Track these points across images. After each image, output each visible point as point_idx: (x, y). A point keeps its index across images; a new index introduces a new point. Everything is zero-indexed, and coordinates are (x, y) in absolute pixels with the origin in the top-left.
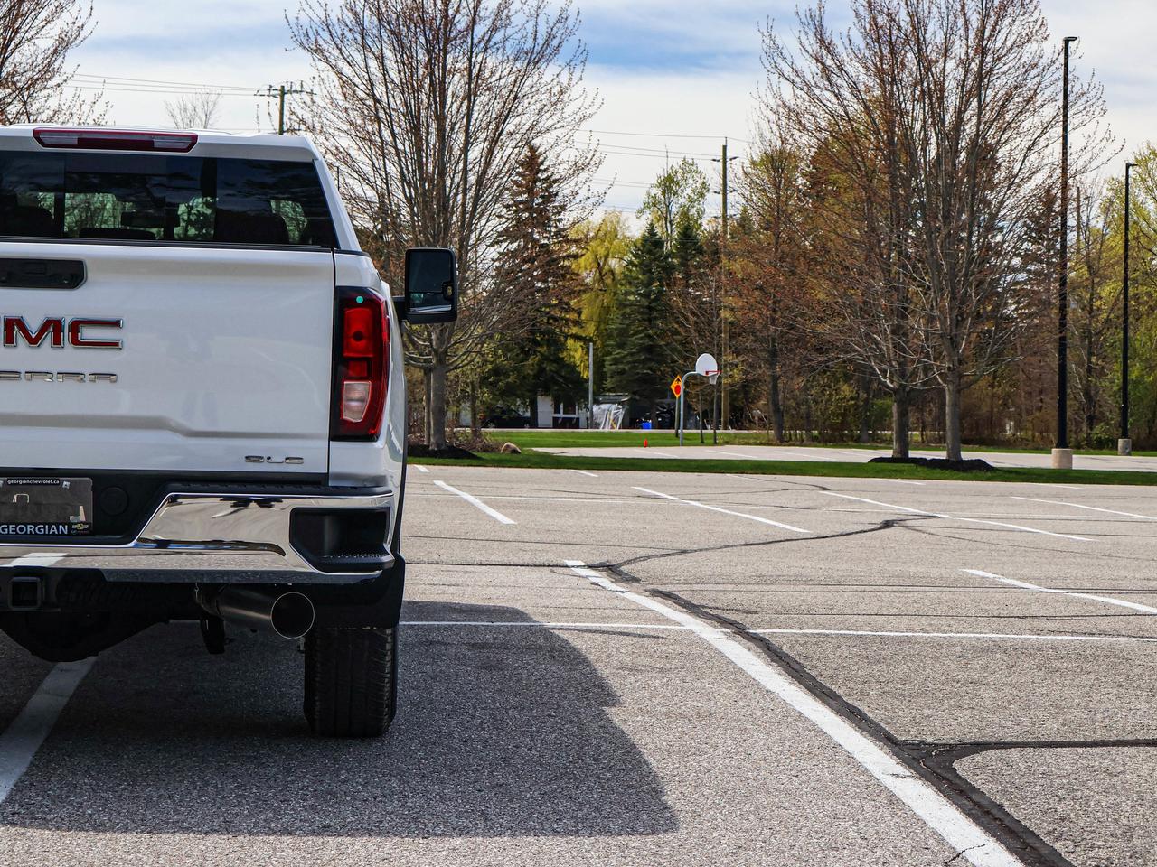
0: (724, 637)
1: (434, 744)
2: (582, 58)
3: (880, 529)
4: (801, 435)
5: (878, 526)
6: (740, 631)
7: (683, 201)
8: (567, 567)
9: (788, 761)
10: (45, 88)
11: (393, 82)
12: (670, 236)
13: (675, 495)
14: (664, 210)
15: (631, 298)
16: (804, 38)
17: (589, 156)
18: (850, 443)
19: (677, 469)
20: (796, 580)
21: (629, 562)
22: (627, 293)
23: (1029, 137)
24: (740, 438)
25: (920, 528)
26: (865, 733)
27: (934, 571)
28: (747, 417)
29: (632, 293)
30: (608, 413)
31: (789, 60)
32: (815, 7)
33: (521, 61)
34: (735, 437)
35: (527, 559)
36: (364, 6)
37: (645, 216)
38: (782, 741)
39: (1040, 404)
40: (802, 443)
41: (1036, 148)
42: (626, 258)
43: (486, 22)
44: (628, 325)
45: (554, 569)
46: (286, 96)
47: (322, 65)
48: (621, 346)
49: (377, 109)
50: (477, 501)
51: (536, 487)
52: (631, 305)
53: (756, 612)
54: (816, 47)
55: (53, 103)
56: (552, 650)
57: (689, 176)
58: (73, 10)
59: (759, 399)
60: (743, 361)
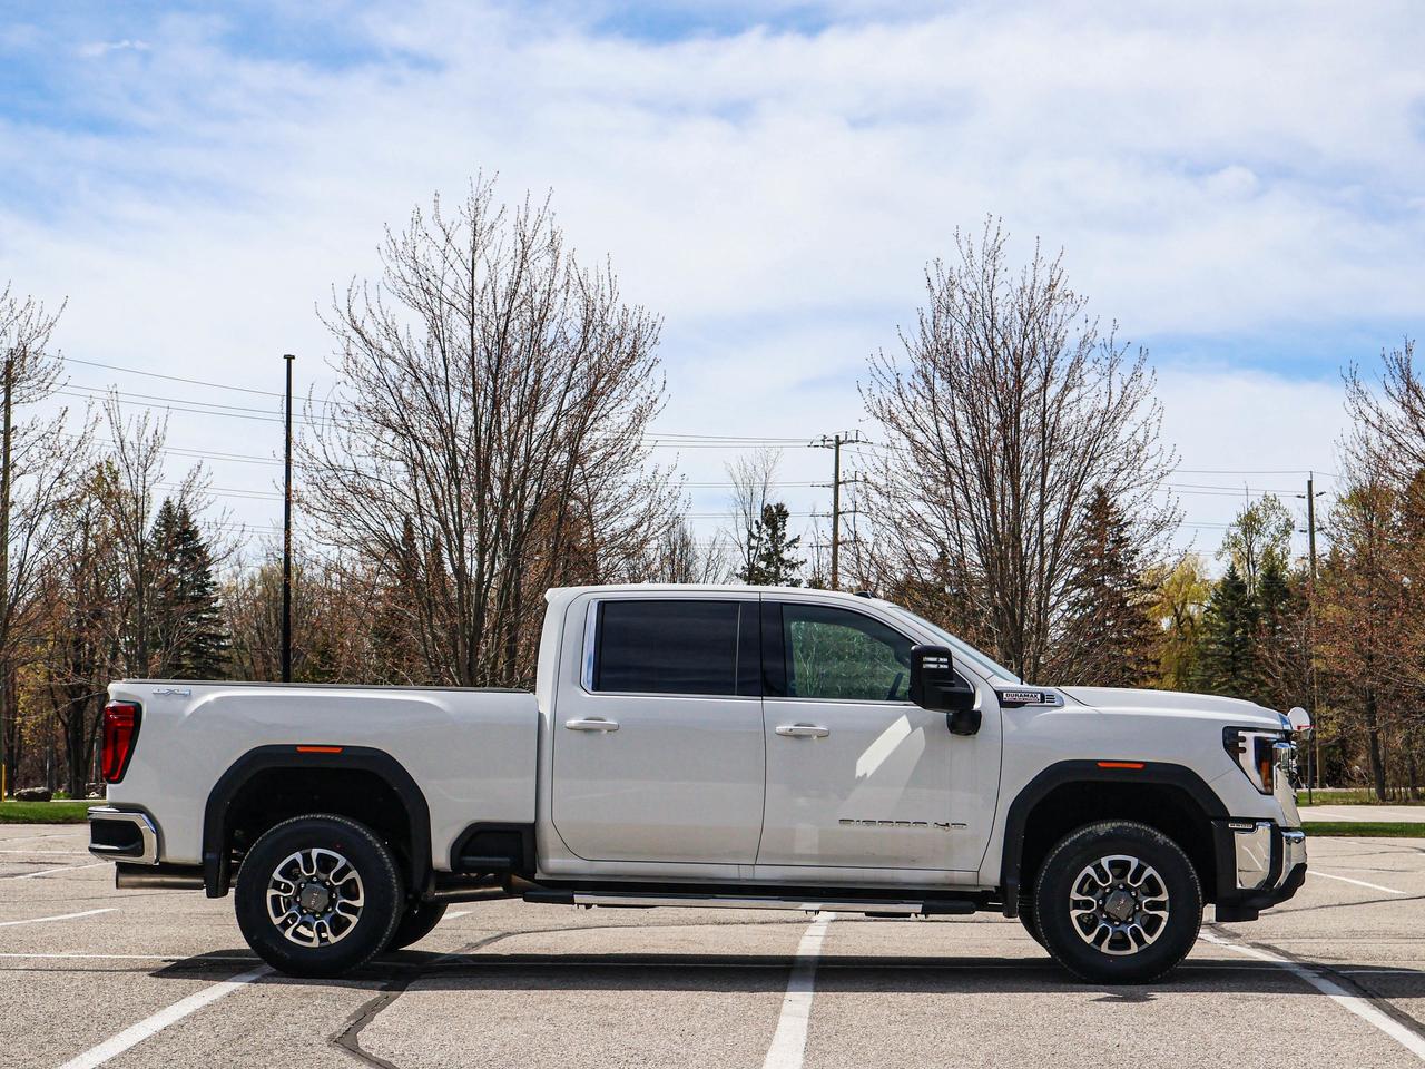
2: (1158, 416)
4: (1406, 793)
7: (1267, 540)
11: (965, 444)
12: (1252, 577)
14: (1245, 550)
15: (1213, 647)
16: (1390, 383)
17: (1168, 515)
20: (1385, 934)
22: (1208, 642)
24: (1338, 798)
28: (1345, 775)
29: (1214, 642)
31: (1374, 405)
32: (1401, 349)
33: (1096, 421)
34: (1332, 797)
36: (935, 371)
37: (1224, 558)
38: (1363, 1046)
40: (1406, 802)
42: (1206, 603)
43: (1058, 383)
44: (1210, 676)
46: (841, 447)
47: (895, 433)
49: (950, 474)
52: (1213, 655)
54: (1403, 391)
57: (1271, 512)
58: (647, 384)
59: (1358, 754)
60: (1338, 714)
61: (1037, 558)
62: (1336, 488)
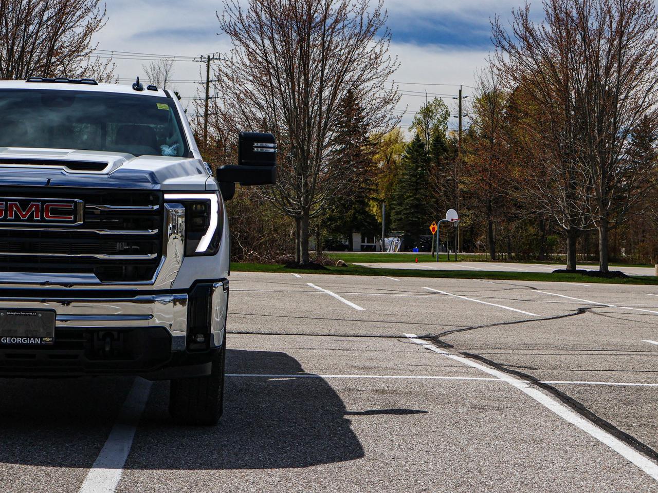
0: (527, 386)
1: (373, 460)
3: (578, 314)
4: (505, 256)
5: (577, 312)
6: (535, 382)
7: (435, 121)
8: (406, 337)
9: (602, 473)
10: (80, 56)
11: (278, 51)
12: (428, 141)
13: (449, 292)
14: (424, 127)
15: (406, 177)
16: (516, 26)
17: (392, 95)
18: (534, 261)
19: (443, 276)
20: (547, 346)
21: (443, 334)
22: (404, 174)
23: (648, 84)
24: (470, 258)
25: (602, 313)
26: (642, 453)
27: (627, 341)
28: (474, 245)
29: (407, 174)
30: (392, 243)
31: (507, 39)
32: (523, 8)
33: (353, 40)
34: (467, 257)
35: (381, 332)
36: (262, 9)
37: (413, 130)
38: (593, 458)
39: (643, 238)
40: (505, 260)
41: (652, 91)
42: (403, 154)
43: (332, 18)
44: (404, 193)
45: (400, 339)
46: (210, 62)
47: (238, 43)
48: (400, 204)
49: (267, 69)
50: (338, 296)
51: (367, 287)
52: (406, 181)
53: (536, 369)
54: (523, 31)
55: (84, 64)
56: (426, 395)
57: (438, 107)
58: (95, 11)
59: (481, 235)
60: (472, 214)
61: (318, 118)
62: (475, 93)
